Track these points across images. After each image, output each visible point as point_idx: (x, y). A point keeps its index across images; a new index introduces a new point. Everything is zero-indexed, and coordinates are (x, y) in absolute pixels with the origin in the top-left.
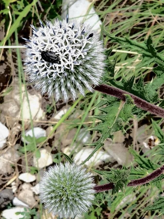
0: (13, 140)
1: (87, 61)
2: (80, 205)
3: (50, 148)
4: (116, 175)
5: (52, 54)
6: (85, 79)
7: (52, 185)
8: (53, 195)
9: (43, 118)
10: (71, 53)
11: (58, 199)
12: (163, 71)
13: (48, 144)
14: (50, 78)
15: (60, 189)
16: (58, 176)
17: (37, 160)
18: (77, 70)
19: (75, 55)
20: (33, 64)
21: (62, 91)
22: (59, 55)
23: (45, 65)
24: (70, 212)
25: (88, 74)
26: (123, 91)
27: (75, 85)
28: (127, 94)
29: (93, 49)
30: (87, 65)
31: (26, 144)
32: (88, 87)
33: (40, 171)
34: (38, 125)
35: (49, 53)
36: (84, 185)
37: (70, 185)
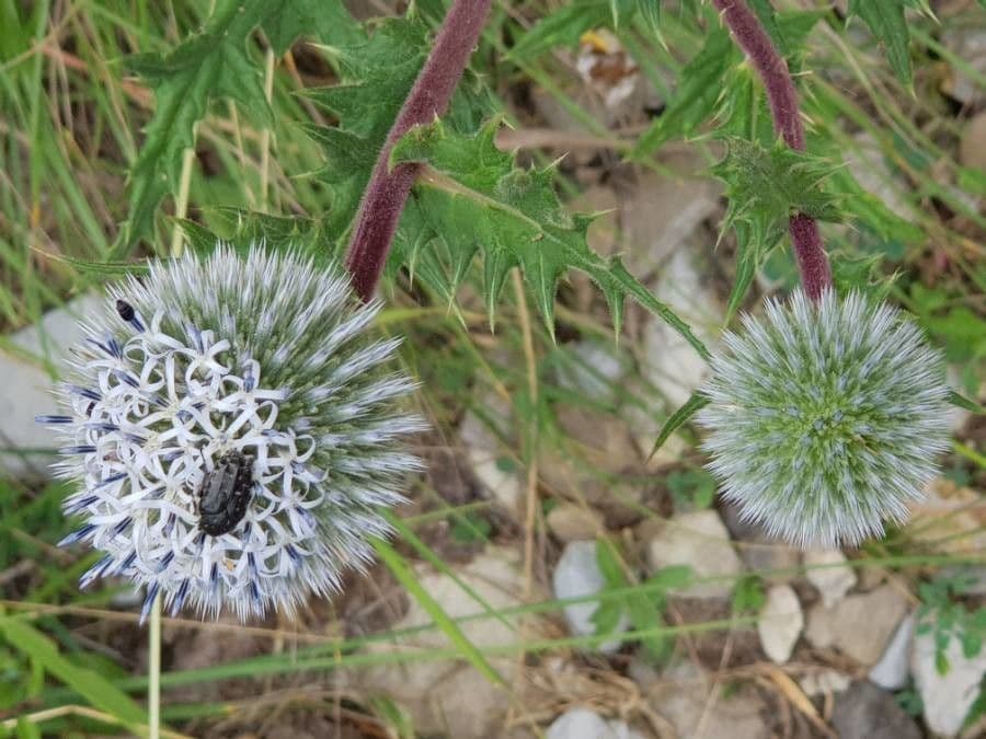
0: (612, 691)
1: (244, 329)
2: (892, 357)
3: (645, 524)
4: (752, 205)
5: (210, 483)
6: (324, 337)
7: (802, 484)
8: (845, 479)
9: (511, 554)
10: (205, 401)
11: (866, 456)
12: (283, 6)
13: (627, 533)
14: (319, 496)
15: (822, 445)
16: (761, 458)
17: (702, 581)
18: (283, 376)
19: (217, 384)
20: (256, 574)
21: (380, 443)
22: (214, 457)
23: (261, 517)
24: (922, 401)
25: (301, 323)
26: (374, 177)
27: (351, 383)
28: (389, 157)
29: (189, 305)
30: (260, 327)
31: (632, 629)
32: (359, 326)
33: (749, 569)
34: (544, 577)
35: (208, 500)
36: (801, 340)
37: (803, 404)
